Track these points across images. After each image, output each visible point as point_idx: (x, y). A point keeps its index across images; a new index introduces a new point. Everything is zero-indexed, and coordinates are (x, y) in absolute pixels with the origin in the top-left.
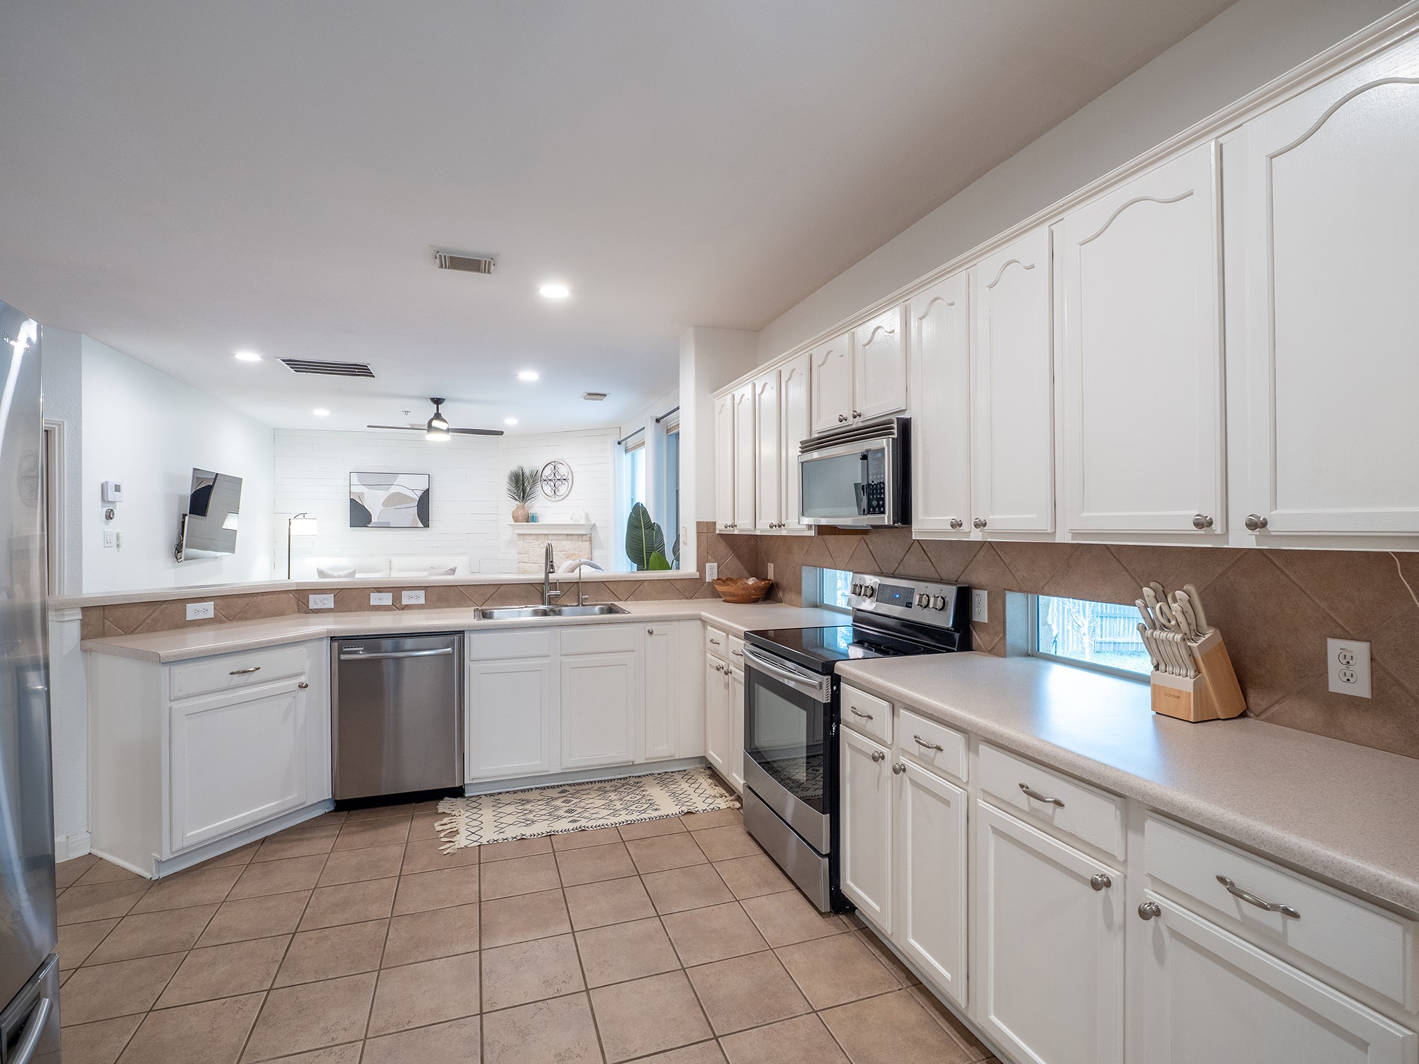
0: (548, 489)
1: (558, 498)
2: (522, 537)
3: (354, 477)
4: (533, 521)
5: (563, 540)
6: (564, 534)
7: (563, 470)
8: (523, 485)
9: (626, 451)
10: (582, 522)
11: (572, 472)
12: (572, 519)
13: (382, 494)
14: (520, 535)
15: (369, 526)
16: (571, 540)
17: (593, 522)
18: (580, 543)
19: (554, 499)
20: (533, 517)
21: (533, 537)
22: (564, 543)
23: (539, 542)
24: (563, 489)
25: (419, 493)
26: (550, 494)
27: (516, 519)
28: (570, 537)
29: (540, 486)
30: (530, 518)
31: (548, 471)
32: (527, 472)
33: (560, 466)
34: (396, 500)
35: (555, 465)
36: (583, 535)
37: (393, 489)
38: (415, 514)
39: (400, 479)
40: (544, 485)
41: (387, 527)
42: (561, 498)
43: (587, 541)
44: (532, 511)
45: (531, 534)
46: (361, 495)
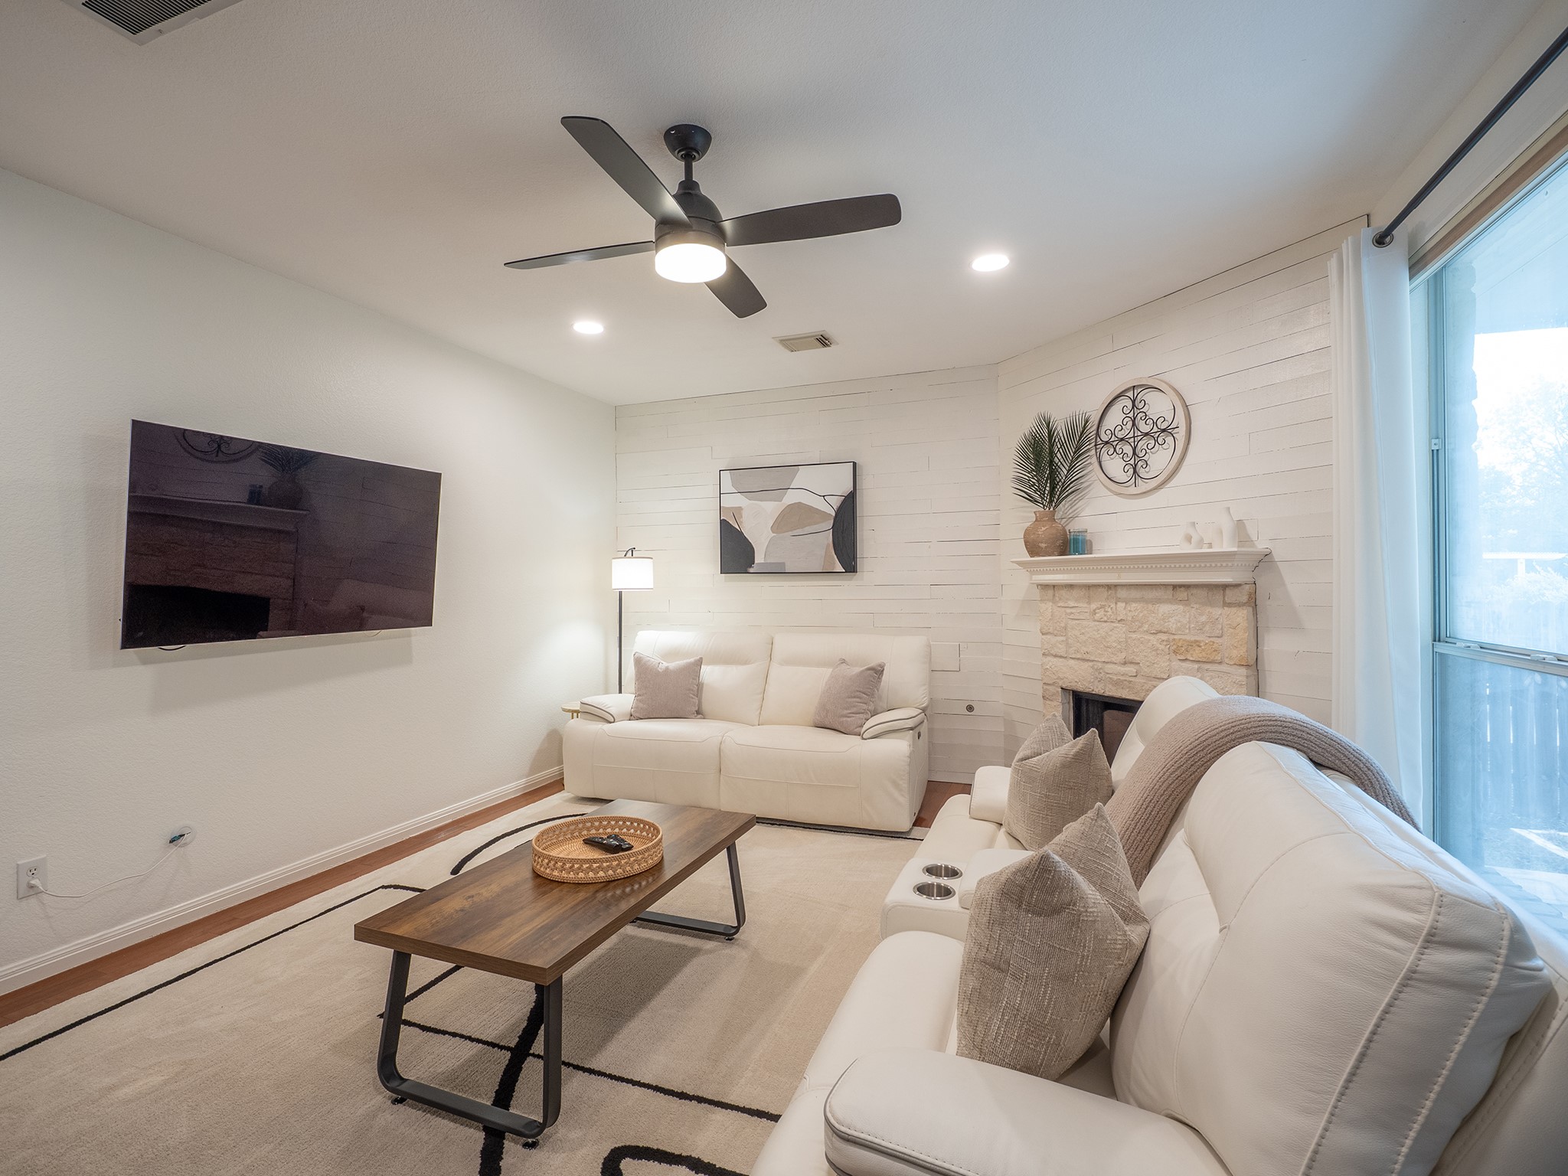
0: (1115, 466)
1: (1143, 486)
2: (1050, 592)
3: (726, 475)
4: (1076, 551)
5: (1159, 601)
6: (1165, 586)
7: (1158, 406)
8: (1051, 462)
9: (1416, 265)
10: (1226, 546)
11: (1186, 407)
12: (1189, 539)
13: (771, 509)
14: (1044, 587)
15: (751, 570)
16: (1186, 602)
17: (1261, 546)
18: (1217, 612)
19: (1133, 490)
20: (1076, 541)
21: (1075, 593)
22: (1165, 609)
23: (1094, 606)
24: (1159, 459)
25: (836, 502)
26: (1121, 477)
27: (1033, 549)
28: (1182, 594)
29: (1094, 460)
30: (1069, 544)
31: (1115, 418)
32: (1060, 428)
33: (1150, 397)
34: (794, 518)
35: (1133, 394)
36: (1225, 587)
37: (791, 498)
38: (828, 545)
39: (802, 477)
40: (1105, 457)
41: (777, 571)
42: (1154, 483)
43: (1240, 605)
44: (1074, 527)
45: (1071, 586)
46: (737, 512)
